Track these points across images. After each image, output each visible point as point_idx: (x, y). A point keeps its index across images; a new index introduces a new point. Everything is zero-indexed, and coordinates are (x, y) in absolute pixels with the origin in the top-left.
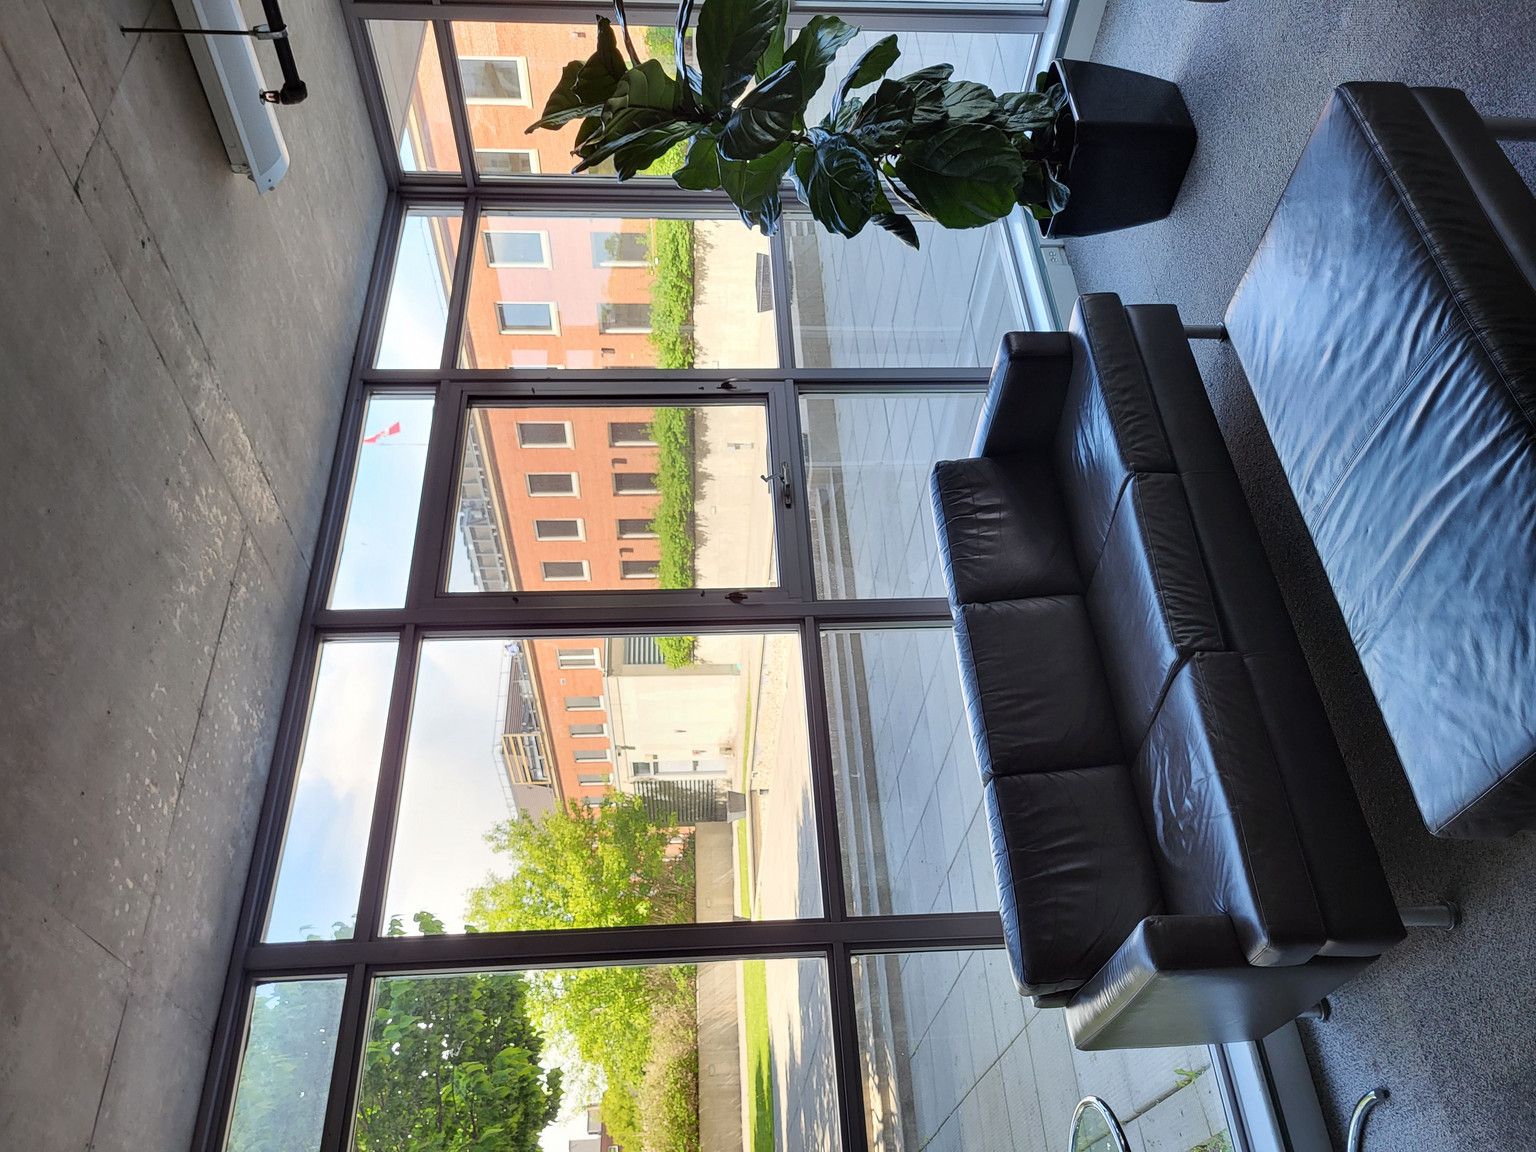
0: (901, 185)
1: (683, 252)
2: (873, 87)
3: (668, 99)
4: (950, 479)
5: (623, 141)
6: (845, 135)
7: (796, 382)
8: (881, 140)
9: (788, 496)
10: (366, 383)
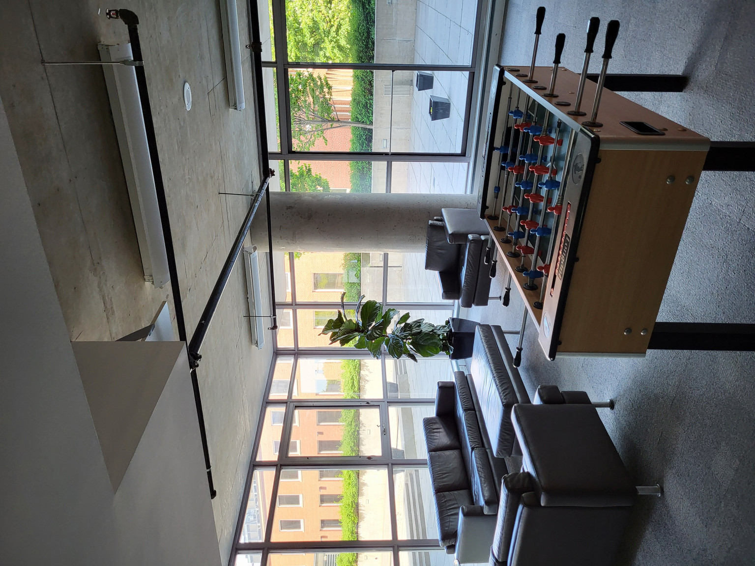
0: (412, 347)
1: (356, 384)
2: (403, 325)
3: (354, 327)
4: (428, 423)
5: (342, 337)
6: (396, 335)
7: (388, 402)
8: (405, 336)
9: (385, 432)
10: (267, 403)
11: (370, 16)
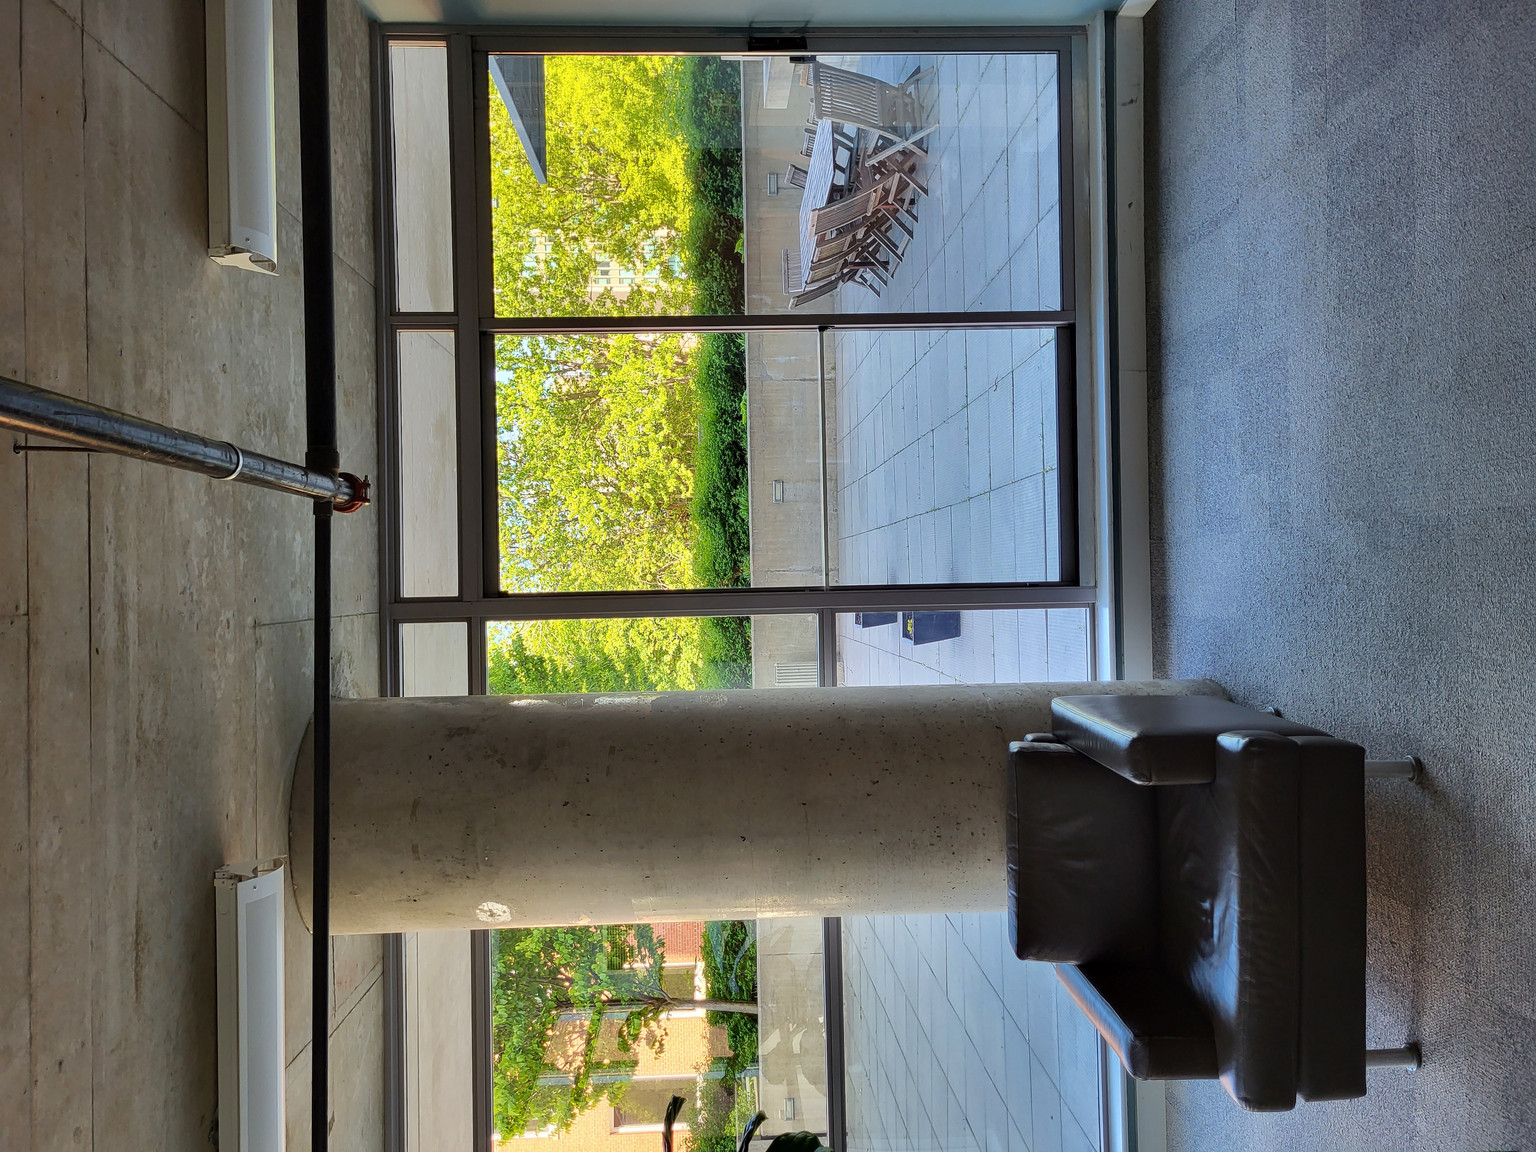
11: (739, 539)
